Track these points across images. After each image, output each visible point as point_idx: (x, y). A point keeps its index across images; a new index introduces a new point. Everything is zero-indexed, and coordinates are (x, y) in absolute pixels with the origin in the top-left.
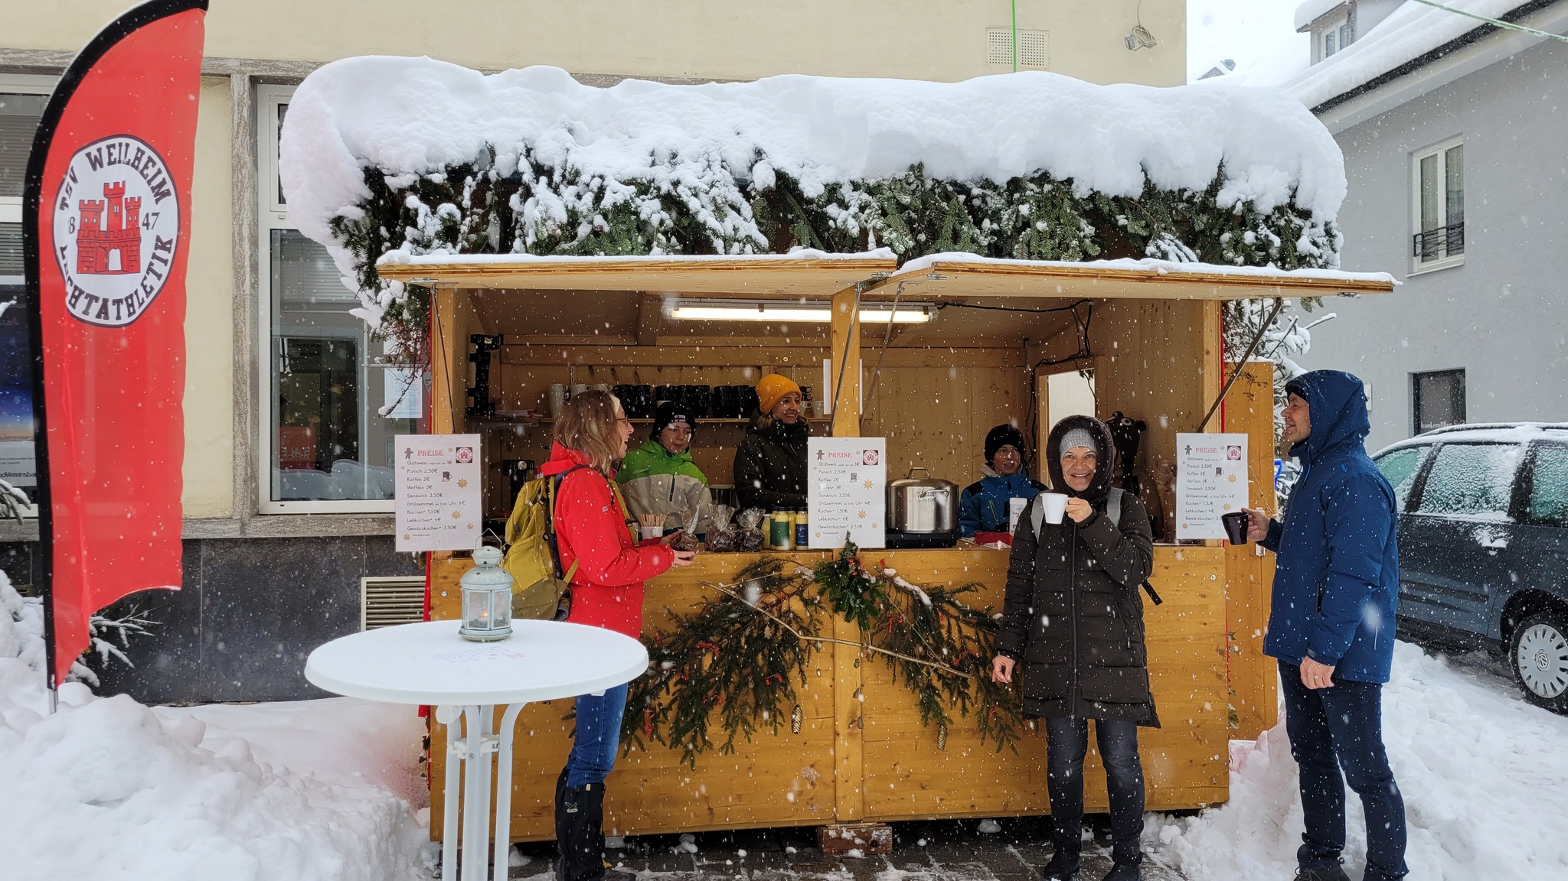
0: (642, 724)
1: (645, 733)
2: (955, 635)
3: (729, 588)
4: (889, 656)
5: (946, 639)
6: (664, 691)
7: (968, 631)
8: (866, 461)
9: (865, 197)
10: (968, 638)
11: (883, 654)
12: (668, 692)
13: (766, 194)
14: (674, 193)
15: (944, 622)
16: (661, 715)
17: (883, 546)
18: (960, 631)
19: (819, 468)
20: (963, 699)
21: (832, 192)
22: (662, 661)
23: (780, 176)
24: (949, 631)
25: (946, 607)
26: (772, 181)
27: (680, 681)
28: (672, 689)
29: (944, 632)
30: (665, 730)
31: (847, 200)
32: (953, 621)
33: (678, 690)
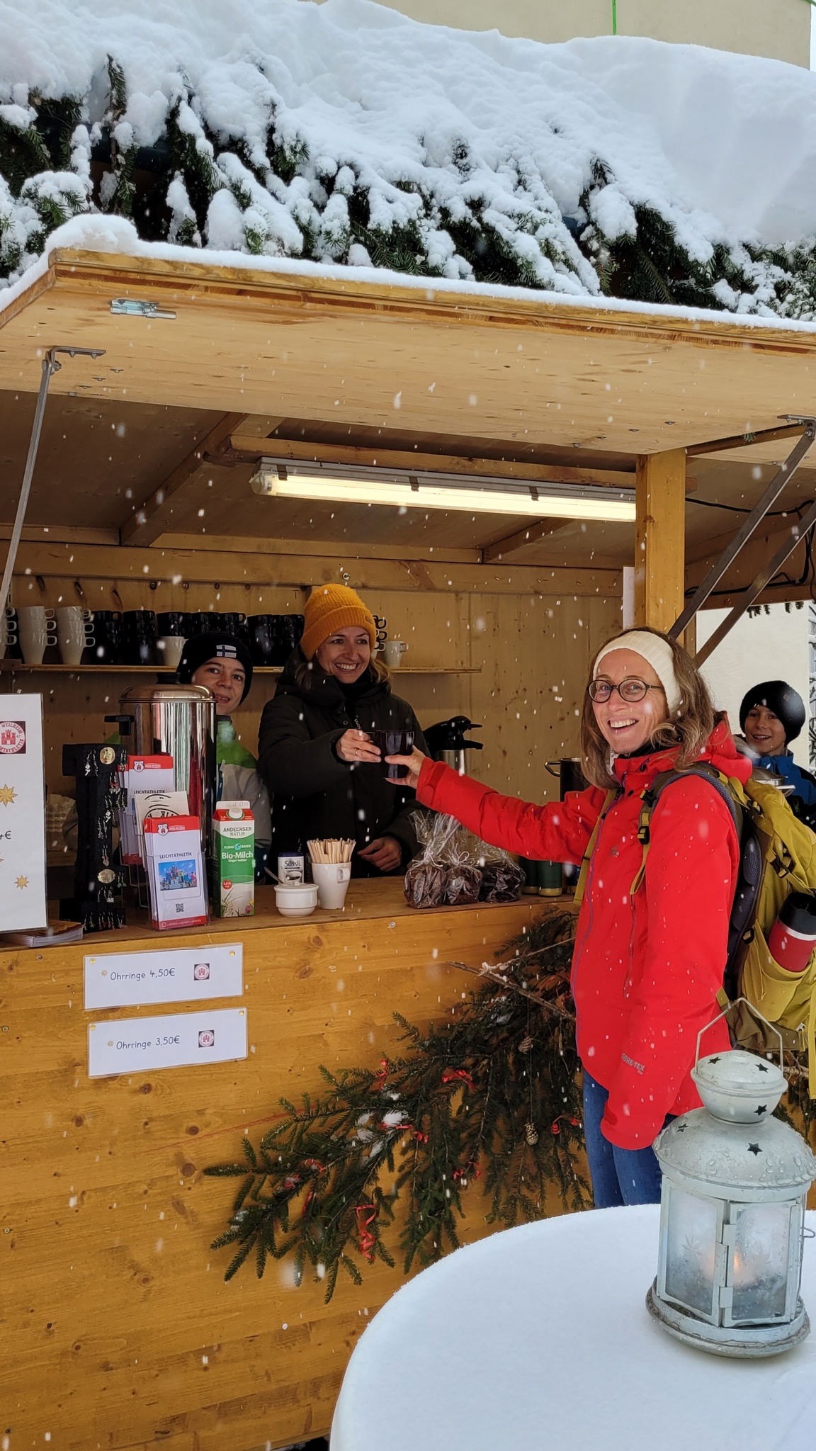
0: (353, 1233)
1: (360, 1248)
3: (497, 971)
6: (385, 1164)
9: (778, 271)
12: (391, 1168)
13: (621, 249)
14: (475, 223)
16: (381, 1211)
21: (718, 259)
22: (384, 1112)
23: (645, 216)
26: (632, 227)
27: (412, 1145)
28: (399, 1160)
30: (390, 1237)
31: (746, 276)
33: (408, 1161)
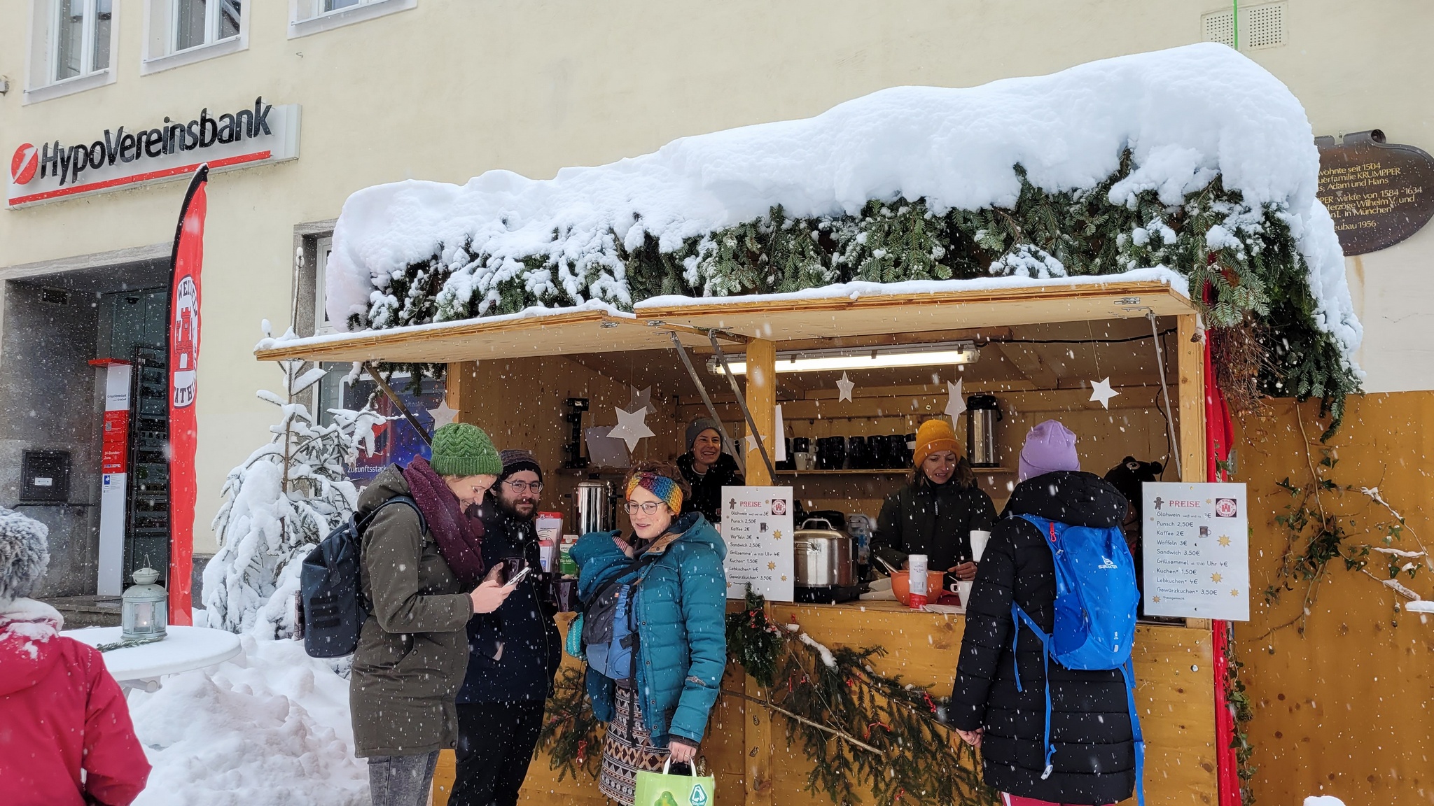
2: (867, 703)
4: (790, 718)
5: (857, 706)
7: (881, 701)
8: (775, 511)
9: (713, 245)
10: (881, 708)
11: (784, 715)
15: (855, 688)
17: (791, 599)
18: (872, 699)
19: (732, 517)
20: (876, 776)
21: (691, 245)
24: (861, 699)
25: (857, 672)
26: (641, 242)
29: (855, 698)
31: (699, 251)
32: (865, 689)
